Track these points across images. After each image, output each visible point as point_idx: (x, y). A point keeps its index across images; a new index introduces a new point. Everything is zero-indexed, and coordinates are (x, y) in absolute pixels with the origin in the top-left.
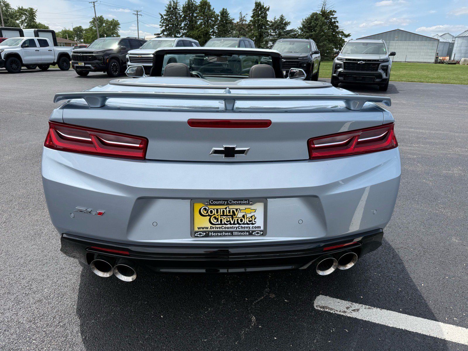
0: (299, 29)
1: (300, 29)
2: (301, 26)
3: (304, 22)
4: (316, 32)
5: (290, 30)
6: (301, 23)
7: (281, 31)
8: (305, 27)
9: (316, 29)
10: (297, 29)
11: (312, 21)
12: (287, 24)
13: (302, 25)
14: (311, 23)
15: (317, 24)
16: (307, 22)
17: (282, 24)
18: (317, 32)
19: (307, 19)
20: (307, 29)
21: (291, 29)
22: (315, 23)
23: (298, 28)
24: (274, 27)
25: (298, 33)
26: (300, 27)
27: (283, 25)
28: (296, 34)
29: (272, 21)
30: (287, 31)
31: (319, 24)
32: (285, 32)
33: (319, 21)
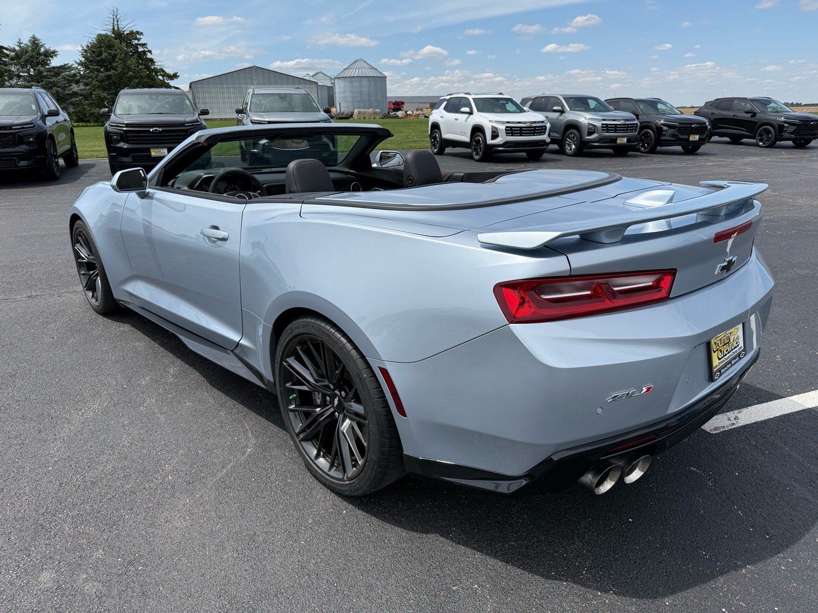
0: (79, 64)
1: (81, 64)
2: (83, 59)
3: (86, 51)
4: (116, 70)
5: (60, 66)
6: (80, 53)
7: (42, 69)
8: (91, 61)
9: (114, 64)
10: (76, 65)
11: (103, 49)
12: (50, 54)
13: (84, 57)
14: (101, 53)
15: (115, 56)
16: (93, 52)
17: (40, 54)
18: (120, 70)
19: (90, 45)
20: (96, 66)
21: (63, 64)
22: (110, 54)
23: (77, 63)
24: (22, 60)
25: (79, 73)
26: (81, 61)
27: (42, 57)
28: (75, 75)
29: (14, 48)
30: (53, 68)
31: (118, 56)
32: (50, 70)
33: (116, 50)
